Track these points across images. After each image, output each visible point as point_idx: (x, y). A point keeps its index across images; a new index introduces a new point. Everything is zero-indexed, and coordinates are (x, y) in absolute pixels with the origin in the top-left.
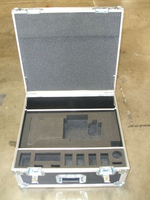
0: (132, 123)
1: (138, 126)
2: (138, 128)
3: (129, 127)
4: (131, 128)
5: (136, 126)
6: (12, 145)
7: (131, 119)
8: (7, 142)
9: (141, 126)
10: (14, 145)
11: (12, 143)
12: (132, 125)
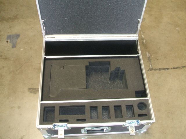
0: (152, 66)
1: (157, 70)
2: (157, 71)
3: (148, 70)
4: (150, 72)
5: (155, 70)
6: (31, 92)
7: (151, 62)
8: (26, 89)
9: (160, 69)
10: (34, 92)
11: (32, 89)
12: (151, 68)
